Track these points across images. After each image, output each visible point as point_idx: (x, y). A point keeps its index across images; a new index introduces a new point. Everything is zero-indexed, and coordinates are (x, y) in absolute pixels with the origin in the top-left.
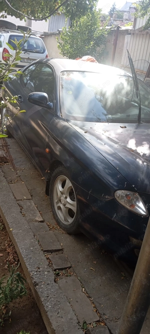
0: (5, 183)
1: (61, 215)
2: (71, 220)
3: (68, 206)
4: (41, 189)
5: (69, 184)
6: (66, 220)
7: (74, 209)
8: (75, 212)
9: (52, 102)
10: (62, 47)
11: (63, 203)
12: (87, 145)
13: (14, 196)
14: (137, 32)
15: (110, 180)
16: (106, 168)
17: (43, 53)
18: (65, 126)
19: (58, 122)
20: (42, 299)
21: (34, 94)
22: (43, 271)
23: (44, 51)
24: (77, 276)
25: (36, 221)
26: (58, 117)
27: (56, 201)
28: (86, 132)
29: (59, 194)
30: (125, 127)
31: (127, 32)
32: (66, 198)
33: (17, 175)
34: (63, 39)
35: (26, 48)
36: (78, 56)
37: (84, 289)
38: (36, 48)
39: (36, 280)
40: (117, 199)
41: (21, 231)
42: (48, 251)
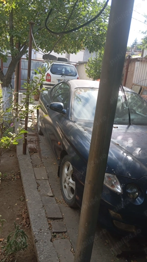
0: (30, 167)
1: (66, 192)
2: (72, 196)
3: (70, 185)
4: (54, 170)
5: (71, 168)
6: (69, 196)
7: (74, 187)
8: (75, 190)
9: (66, 109)
10: (88, 71)
11: (67, 182)
13: (35, 176)
14: (144, 59)
18: (71, 126)
20: (38, 252)
22: (44, 232)
23: (76, 75)
24: (69, 239)
25: (48, 196)
26: (68, 119)
27: (63, 181)
28: (85, 130)
29: (65, 175)
30: (117, 127)
31: (136, 60)
32: (69, 179)
33: (41, 162)
34: (89, 66)
35: (63, 73)
37: (72, 249)
38: (70, 73)
39: (37, 238)
41: (34, 202)
42: (51, 219)
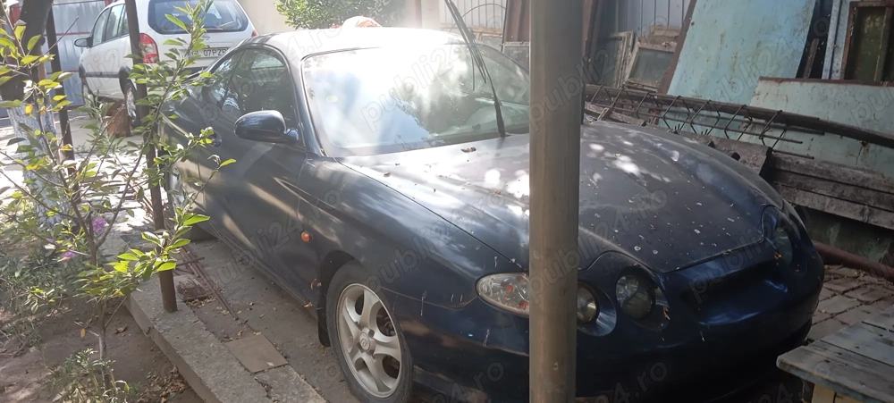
0: (213, 343)
1: (366, 381)
2: (392, 385)
3: (380, 350)
4: (306, 337)
5: (371, 298)
6: (382, 388)
7: (395, 353)
8: (399, 359)
9: (295, 126)
10: (287, 7)
11: (366, 348)
12: (398, 201)
13: (242, 365)
15: (466, 265)
16: (451, 242)
17: (242, 29)
18: (334, 173)
19: (319, 167)
21: (248, 119)
23: (245, 24)
26: (315, 157)
27: (349, 350)
28: (387, 175)
29: (354, 329)
30: (474, 150)
32: (372, 333)
33: (239, 322)
36: (331, 22)
38: (222, 21)
40: (485, 296)
